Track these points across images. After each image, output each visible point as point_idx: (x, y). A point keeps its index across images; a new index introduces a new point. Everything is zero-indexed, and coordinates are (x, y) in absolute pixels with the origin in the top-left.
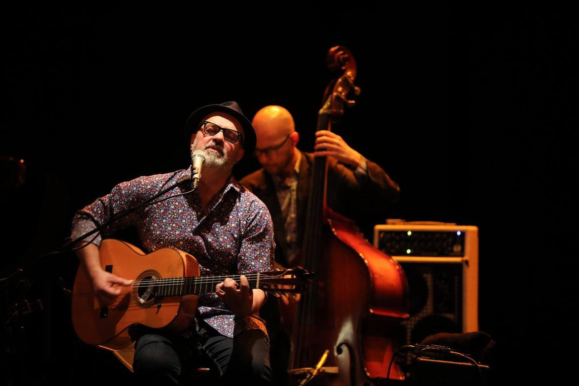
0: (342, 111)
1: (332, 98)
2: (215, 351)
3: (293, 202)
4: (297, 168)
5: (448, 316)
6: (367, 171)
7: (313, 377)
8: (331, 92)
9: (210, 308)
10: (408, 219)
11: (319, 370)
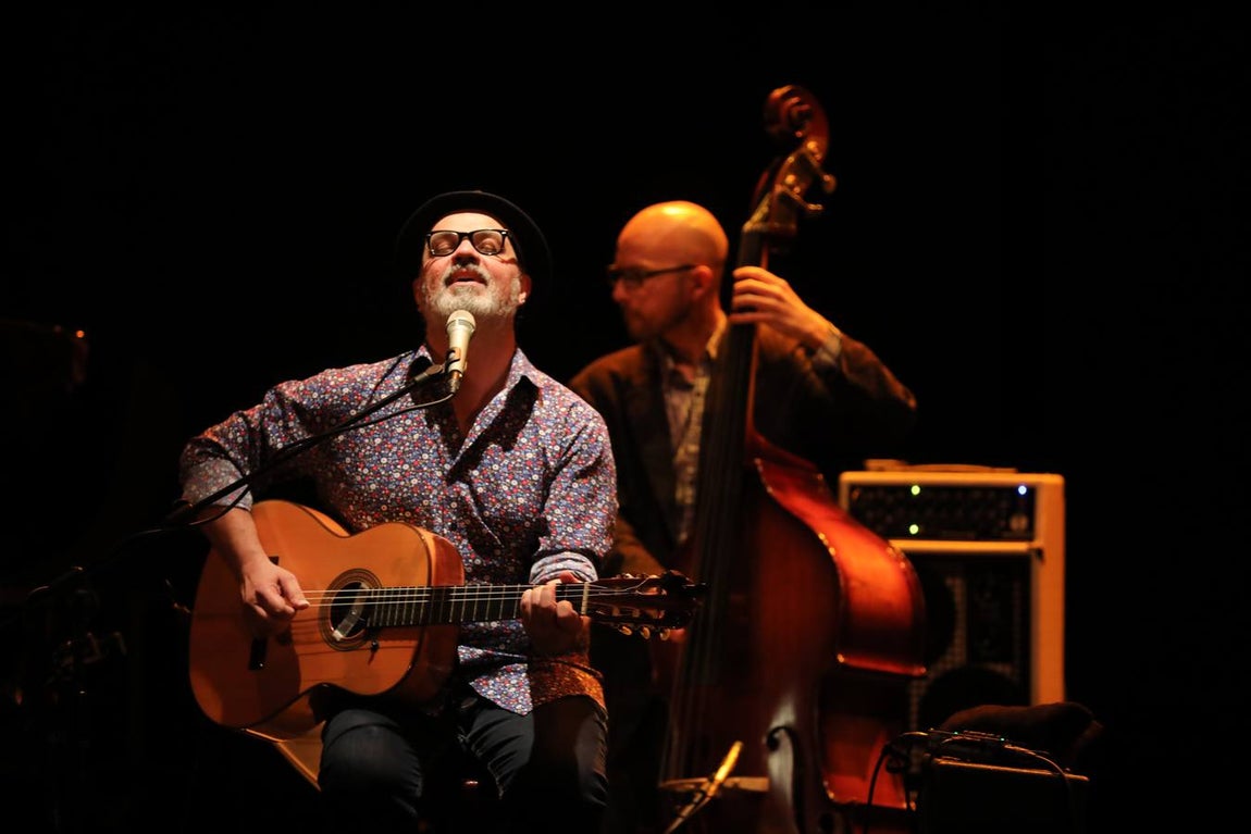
0: (793, 226)
1: (771, 200)
2: (488, 744)
3: (695, 419)
4: (712, 347)
5: (999, 668)
6: (838, 359)
7: (707, 799)
8: (769, 187)
9: (480, 652)
10: (913, 459)
11: (721, 786)
